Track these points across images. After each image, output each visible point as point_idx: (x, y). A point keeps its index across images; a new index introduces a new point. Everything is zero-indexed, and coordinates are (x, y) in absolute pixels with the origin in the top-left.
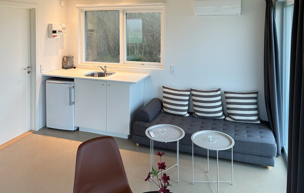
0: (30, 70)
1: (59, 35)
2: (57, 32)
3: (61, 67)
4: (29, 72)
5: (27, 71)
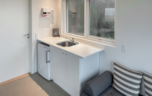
0: (29, 36)
1: (48, 15)
2: (47, 13)
3: (52, 35)
4: (28, 37)
5: (27, 36)
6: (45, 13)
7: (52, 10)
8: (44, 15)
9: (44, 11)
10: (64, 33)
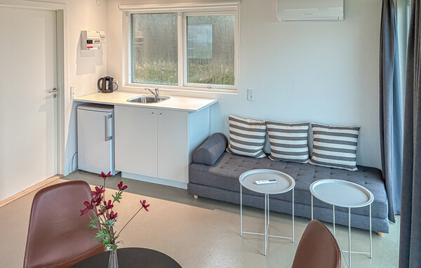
6: (90, 42)
7: (102, 33)
8: (89, 45)
9: (89, 38)
10: (127, 84)
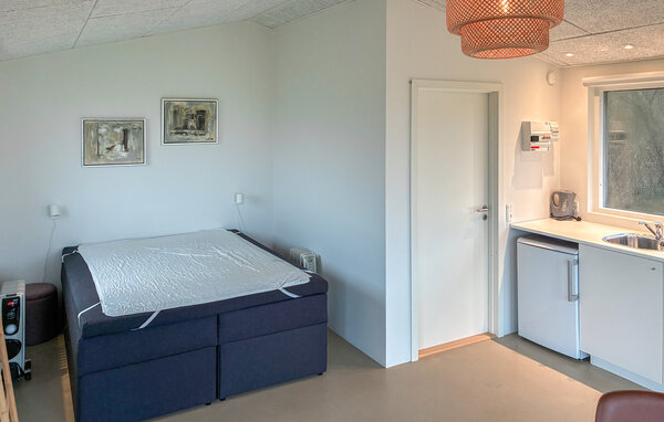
0: (486, 213)
1: (543, 146)
2: (540, 138)
3: (548, 214)
4: (485, 217)
5: (481, 214)
6: (534, 139)
8: (533, 144)
9: (534, 133)
10: (595, 208)
